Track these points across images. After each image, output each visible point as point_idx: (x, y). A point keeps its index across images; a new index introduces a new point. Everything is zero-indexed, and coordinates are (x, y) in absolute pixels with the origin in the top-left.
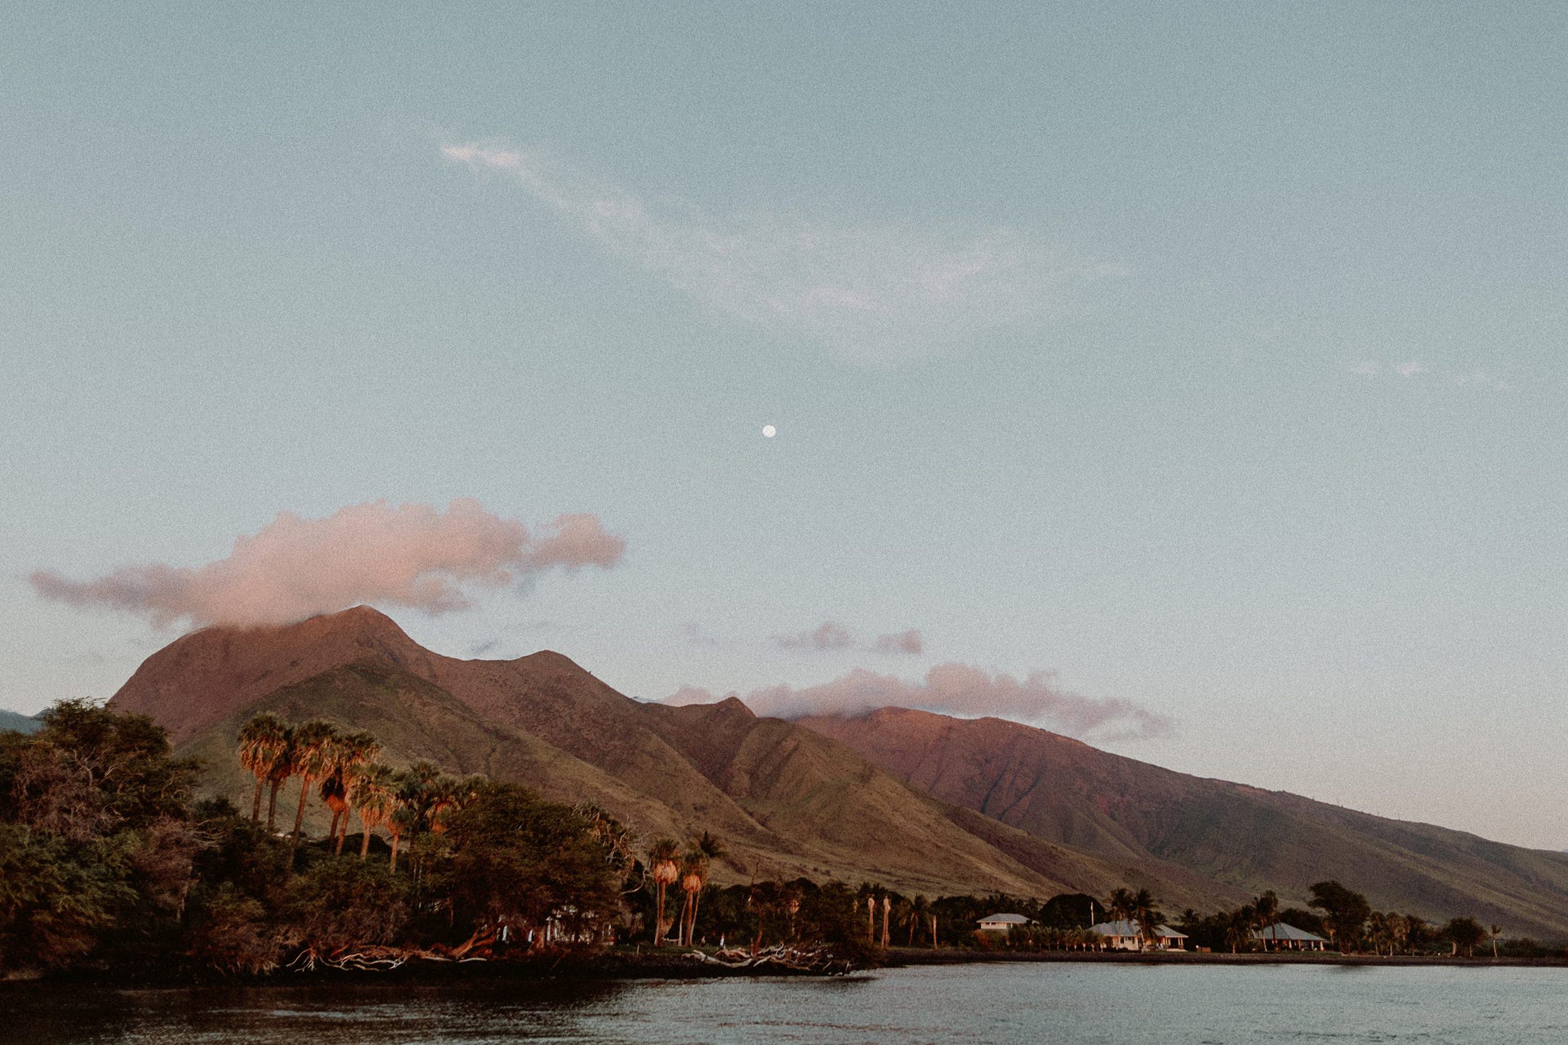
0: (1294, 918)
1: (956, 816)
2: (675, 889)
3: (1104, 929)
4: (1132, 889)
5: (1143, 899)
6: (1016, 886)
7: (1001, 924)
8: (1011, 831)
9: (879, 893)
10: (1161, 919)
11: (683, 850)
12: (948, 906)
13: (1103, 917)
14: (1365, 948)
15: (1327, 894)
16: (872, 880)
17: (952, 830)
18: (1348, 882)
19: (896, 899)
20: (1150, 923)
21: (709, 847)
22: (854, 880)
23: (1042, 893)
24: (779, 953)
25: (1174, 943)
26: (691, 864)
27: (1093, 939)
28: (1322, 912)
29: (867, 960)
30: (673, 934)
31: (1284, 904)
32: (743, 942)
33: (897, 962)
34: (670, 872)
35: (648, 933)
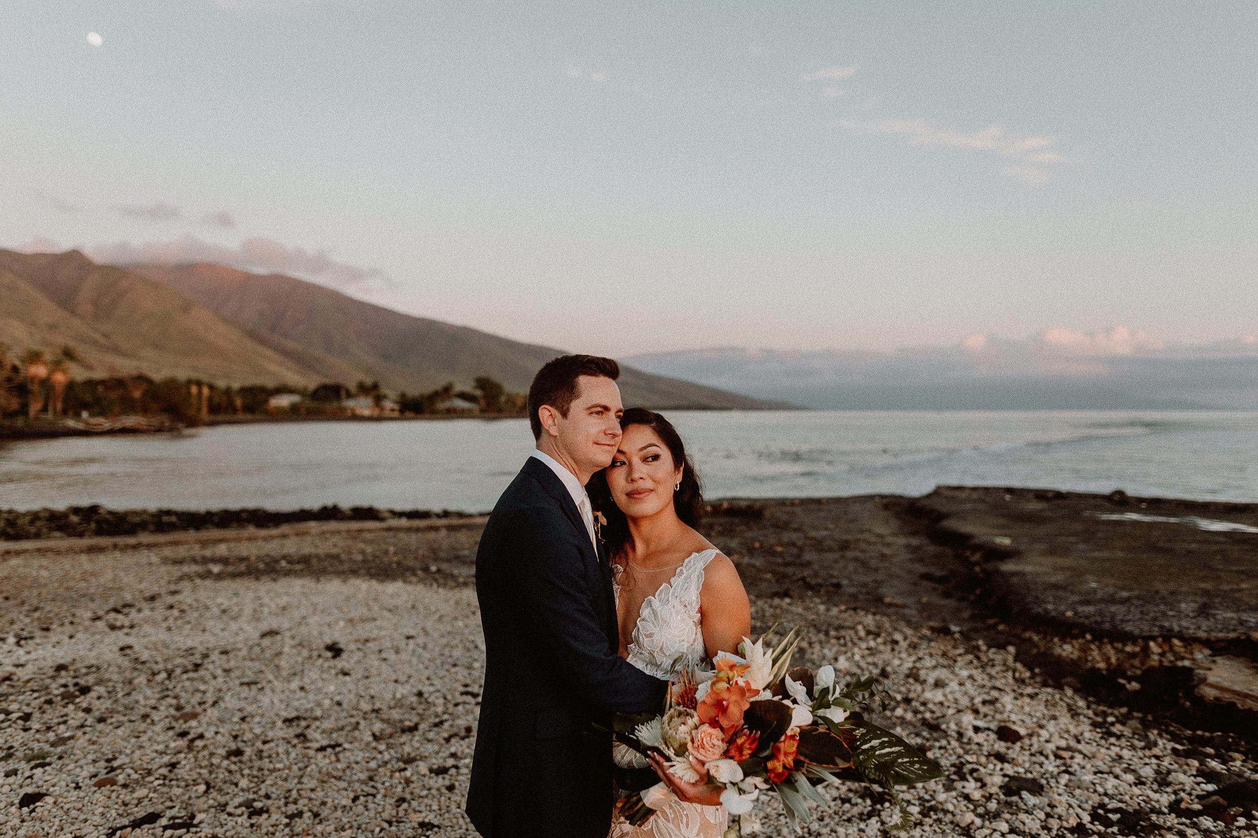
0: (463, 396)
1: (253, 335)
2: (45, 383)
3: (350, 403)
4: (368, 381)
5: (375, 386)
6: (294, 378)
7: (283, 401)
8: (291, 345)
9: (199, 384)
10: (385, 397)
11: (48, 356)
12: (246, 391)
13: (349, 395)
14: (500, 411)
15: (484, 384)
16: (194, 375)
17: (250, 345)
18: (496, 376)
19: (211, 387)
20: (379, 399)
21: (68, 354)
22: (182, 375)
23: (312, 382)
24: (130, 421)
25: (393, 410)
26: (57, 365)
27: (343, 409)
28: (478, 393)
29: (193, 423)
30: (45, 409)
31: (459, 388)
32: (102, 414)
33: (212, 424)
34: (40, 371)
35: (23, 410)
